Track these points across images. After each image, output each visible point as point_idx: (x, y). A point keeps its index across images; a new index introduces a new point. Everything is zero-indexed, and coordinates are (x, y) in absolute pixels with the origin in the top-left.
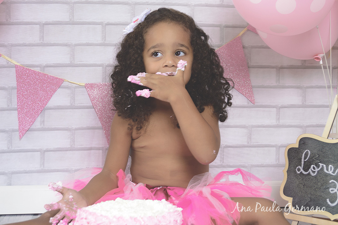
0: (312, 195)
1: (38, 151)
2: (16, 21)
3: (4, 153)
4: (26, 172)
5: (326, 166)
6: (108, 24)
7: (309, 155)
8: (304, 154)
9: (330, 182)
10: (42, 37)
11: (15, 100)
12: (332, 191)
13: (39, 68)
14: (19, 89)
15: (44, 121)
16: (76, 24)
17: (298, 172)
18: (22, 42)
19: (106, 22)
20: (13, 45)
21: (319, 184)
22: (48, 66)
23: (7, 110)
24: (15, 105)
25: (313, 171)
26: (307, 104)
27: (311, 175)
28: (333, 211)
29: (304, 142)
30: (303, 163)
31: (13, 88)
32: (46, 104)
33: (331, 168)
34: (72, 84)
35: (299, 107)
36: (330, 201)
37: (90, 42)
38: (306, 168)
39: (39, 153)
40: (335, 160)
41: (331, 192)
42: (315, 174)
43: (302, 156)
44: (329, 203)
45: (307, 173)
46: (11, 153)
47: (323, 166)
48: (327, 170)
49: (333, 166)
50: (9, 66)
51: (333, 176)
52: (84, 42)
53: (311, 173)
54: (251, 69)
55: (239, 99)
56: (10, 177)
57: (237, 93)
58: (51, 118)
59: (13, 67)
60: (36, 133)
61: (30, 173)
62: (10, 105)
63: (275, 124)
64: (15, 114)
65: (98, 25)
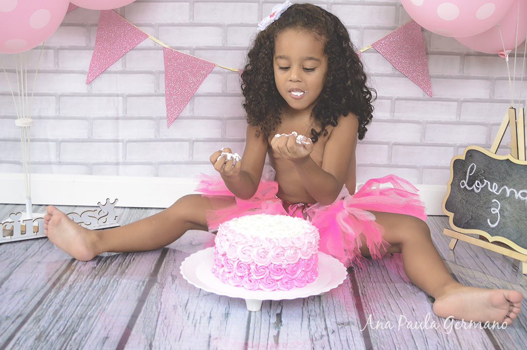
0: (473, 213)
1: (187, 141)
3: (150, 141)
4: (174, 163)
5: (491, 183)
7: (475, 169)
8: (470, 167)
9: (493, 201)
10: (192, 17)
11: (163, 84)
12: (493, 211)
13: (189, 51)
14: (166, 72)
15: (193, 109)
17: (462, 187)
18: (170, 22)
20: (160, 25)
21: (482, 202)
22: (198, 49)
23: (155, 96)
24: (162, 90)
25: (477, 187)
26: (495, 98)
27: (475, 192)
28: (493, 232)
29: (471, 154)
30: (467, 177)
31: (160, 72)
32: (196, 90)
33: (495, 186)
34: (225, 70)
35: (486, 102)
36: (490, 221)
37: (245, 23)
38: (471, 183)
39: (188, 143)
40: (500, 179)
42: (479, 191)
43: (467, 170)
44: (490, 224)
45: (471, 188)
46: (158, 143)
47: (487, 183)
48: (491, 188)
49: (498, 184)
50: (156, 48)
51: (496, 195)
52: (238, 22)
53: (475, 189)
54: (430, 55)
55: (413, 90)
56: (157, 168)
57: (411, 83)
58: (201, 106)
59: (161, 50)
60: (185, 122)
61: (178, 164)
62: (158, 91)
63: (454, 120)
64: (163, 100)
65: (254, 4)
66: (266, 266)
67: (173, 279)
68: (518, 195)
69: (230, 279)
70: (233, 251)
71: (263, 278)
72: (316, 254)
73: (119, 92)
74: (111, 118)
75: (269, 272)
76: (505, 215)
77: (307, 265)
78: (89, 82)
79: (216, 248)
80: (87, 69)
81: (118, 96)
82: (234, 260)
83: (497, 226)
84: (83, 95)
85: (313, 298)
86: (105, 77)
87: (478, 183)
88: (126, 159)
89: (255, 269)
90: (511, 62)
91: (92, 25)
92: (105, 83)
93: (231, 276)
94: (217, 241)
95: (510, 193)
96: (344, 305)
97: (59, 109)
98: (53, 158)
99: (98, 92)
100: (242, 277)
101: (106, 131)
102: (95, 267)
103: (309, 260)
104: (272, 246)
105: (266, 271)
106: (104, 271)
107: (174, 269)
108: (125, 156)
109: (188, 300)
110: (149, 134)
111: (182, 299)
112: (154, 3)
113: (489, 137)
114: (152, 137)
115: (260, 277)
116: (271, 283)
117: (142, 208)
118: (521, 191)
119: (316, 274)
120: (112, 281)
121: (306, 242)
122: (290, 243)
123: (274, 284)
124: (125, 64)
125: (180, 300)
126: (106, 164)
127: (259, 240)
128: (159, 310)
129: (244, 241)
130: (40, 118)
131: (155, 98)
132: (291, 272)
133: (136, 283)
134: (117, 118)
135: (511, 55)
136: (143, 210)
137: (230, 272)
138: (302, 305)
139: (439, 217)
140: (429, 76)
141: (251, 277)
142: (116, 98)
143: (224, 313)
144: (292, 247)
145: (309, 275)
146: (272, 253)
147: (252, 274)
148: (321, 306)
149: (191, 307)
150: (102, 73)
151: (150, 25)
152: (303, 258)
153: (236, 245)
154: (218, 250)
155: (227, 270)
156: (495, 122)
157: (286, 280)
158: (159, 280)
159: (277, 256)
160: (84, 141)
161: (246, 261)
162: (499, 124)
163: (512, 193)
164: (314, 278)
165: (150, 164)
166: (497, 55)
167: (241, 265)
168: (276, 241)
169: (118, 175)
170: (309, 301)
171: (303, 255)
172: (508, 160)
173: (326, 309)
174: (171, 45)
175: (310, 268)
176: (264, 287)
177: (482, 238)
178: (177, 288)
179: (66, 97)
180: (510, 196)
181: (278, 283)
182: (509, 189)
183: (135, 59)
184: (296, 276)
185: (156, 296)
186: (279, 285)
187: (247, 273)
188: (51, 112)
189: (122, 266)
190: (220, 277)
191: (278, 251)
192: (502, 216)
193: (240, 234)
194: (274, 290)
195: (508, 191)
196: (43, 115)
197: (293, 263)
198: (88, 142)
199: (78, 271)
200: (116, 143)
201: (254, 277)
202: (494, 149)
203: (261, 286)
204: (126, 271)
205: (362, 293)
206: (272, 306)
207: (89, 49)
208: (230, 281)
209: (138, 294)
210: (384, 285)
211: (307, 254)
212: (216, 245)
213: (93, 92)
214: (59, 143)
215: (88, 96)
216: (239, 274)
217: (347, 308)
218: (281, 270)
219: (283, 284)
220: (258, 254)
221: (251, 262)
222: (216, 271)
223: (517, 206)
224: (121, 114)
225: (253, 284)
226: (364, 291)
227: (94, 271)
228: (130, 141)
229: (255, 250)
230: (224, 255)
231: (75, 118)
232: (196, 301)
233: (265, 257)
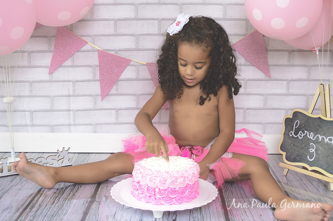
0: (298, 152)
2: (98, 18)
3: (91, 110)
4: (106, 124)
5: (309, 133)
6: (163, 19)
7: (299, 124)
8: (295, 123)
9: (311, 144)
10: (116, 30)
11: (98, 73)
13: (114, 52)
14: (100, 66)
15: (118, 89)
16: (140, 20)
17: (291, 136)
18: (102, 33)
19: (161, 18)
20: (96, 36)
21: (303, 145)
22: (120, 50)
23: (93, 81)
24: (98, 77)
25: (300, 135)
26: (311, 78)
27: (299, 138)
28: (311, 164)
29: (296, 114)
30: (294, 129)
31: (96, 66)
32: (119, 77)
33: (312, 134)
34: (137, 63)
35: (305, 81)
36: (309, 157)
37: (150, 33)
38: (296, 133)
39: (115, 110)
40: (315, 130)
41: (311, 151)
42: (301, 138)
43: (294, 124)
44: (309, 159)
45: (297, 136)
46: (96, 111)
47: (307, 133)
48: (310, 136)
49: (314, 133)
50: (93, 51)
51: (312, 140)
52: (146, 33)
53: (299, 137)
54: (268, 52)
55: (259, 74)
56: (96, 127)
57: (257, 70)
58: (122, 87)
59: (96, 51)
60: (113, 97)
61: (108, 124)
62: (95, 77)
63: (285, 93)
64: (98, 84)
65: (155, 21)
66: (166, 189)
67: (106, 199)
68: (326, 140)
69: (142, 198)
70: (144, 180)
71: (164, 197)
72: (198, 181)
73: (70, 79)
74: (66, 96)
75: (168, 193)
76: (318, 153)
77: (192, 188)
78: (50, 73)
79: (133, 178)
80: (49, 65)
81: (69, 81)
82: (145, 186)
83: (314, 160)
84: (47, 82)
85: (196, 209)
86: (61, 70)
87: (301, 133)
88: (75, 122)
89: (159, 191)
90: (320, 55)
91: (52, 37)
92: (61, 74)
93: (143, 196)
94: (134, 173)
95: (322, 139)
96: (216, 213)
97: (32, 90)
98: (29, 122)
99: (57, 79)
100: (150, 197)
101: (62, 104)
102: (56, 192)
103: (193, 185)
104: (169, 176)
105: (165, 193)
106: (61, 195)
107: (107, 192)
108: (74, 120)
109: (116, 212)
110: (90, 105)
111: (112, 212)
112: (91, 22)
113: (308, 103)
114: (92, 107)
115: (162, 197)
116: (169, 200)
117: (86, 153)
118: (329, 138)
119: (198, 193)
120: (66, 201)
121: (191, 174)
122: (181, 174)
123: (171, 200)
124: (73, 61)
125: (111, 212)
126: (63, 125)
127: (161, 172)
128: (97, 219)
129: (151, 173)
130: (19, 97)
131: (93, 82)
132: (182, 192)
133: (82, 202)
134: (69, 96)
135: (320, 51)
136: (87, 154)
137: (142, 194)
138: (189, 214)
139: (276, 155)
140: (268, 65)
141: (156, 196)
142: (68, 83)
143: (139, 220)
144: (182, 176)
145: (193, 194)
146: (169, 181)
147: (157, 194)
148: (202, 214)
149: (118, 217)
150: (59, 67)
151: (89, 36)
152: (189, 183)
153: (146, 176)
154: (135, 180)
155: (140, 192)
156: (311, 93)
157: (179, 198)
158: (97, 200)
159: (173, 182)
160: (48, 111)
161: (153, 186)
162: (314, 95)
163: (323, 139)
164: (197, 196)
165: (91, 125)
166: (311, 51)
167: (149, 189)
168: (171, 173)
169: (70, 132)
170: (194, 211)
171: (189, 181)
172: (320, 118)
173: (205, 216)
174: (102, 48)
175: (194, 190)
176: (165, 203)
177: (304, 168)
178: (109, 204)
179: (36, 83)
180: (321, 141)
181: (174, 200)
182: (321, 136)
183: (80, 58)
184: (185, 195)
185: (95, 210)
186: (174, 201)
187: (153, 194)
188: (27, 93)
189: (73, 191)
190: (136, 197)
191: (173, 179)
192: (317, 154)
193: (148, 169)
194: (171, 204)
195: (320, 138)
196: (21, 95)
197: (183, 187)
198: (51, 111)
199: (45, 195)
200: (69, 112)
201: (158, 196)
202: (310, 111)
203: (162, 202)
204: (76, 194)
205: (228, 205)
206: (170, 215)
207: (51, 52)
208: (143, 199)
209: (83, 209)
210: (242, 200)
211: (192, 181)
212: (133, 176)
213: (53, 79)
214: (32, 112)
215: (50, 82)
216: (148, 195)
217: (218, 215)
218: (175, 191)
219: (176, 200)
220: (160, 182)
221: (156, 187)
222: (134, 193)
223: (326, 147)
224: (71, 93)
225: (157, 201)
226: (229, 204)
227: (55, 194)
228: (77, 111)
229: (158, 179)
230: (138, 182)
231: (42, 96)
232: (121, 213)
233: (164, 183)
